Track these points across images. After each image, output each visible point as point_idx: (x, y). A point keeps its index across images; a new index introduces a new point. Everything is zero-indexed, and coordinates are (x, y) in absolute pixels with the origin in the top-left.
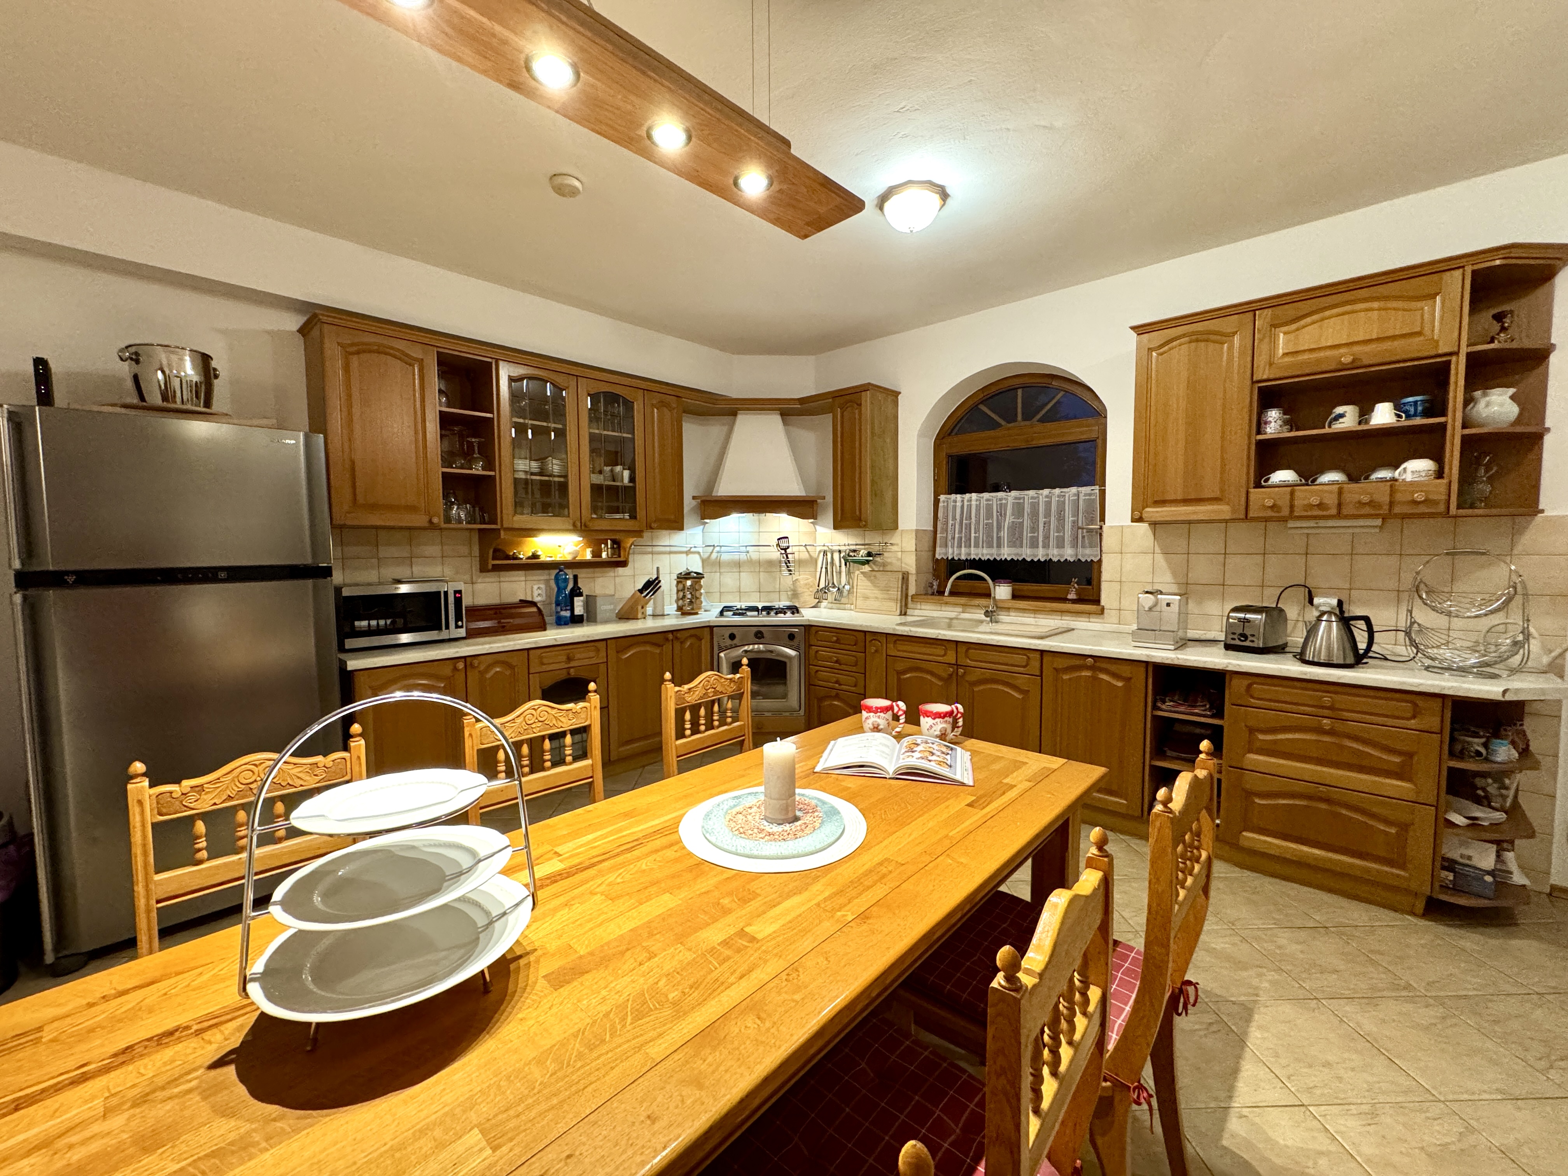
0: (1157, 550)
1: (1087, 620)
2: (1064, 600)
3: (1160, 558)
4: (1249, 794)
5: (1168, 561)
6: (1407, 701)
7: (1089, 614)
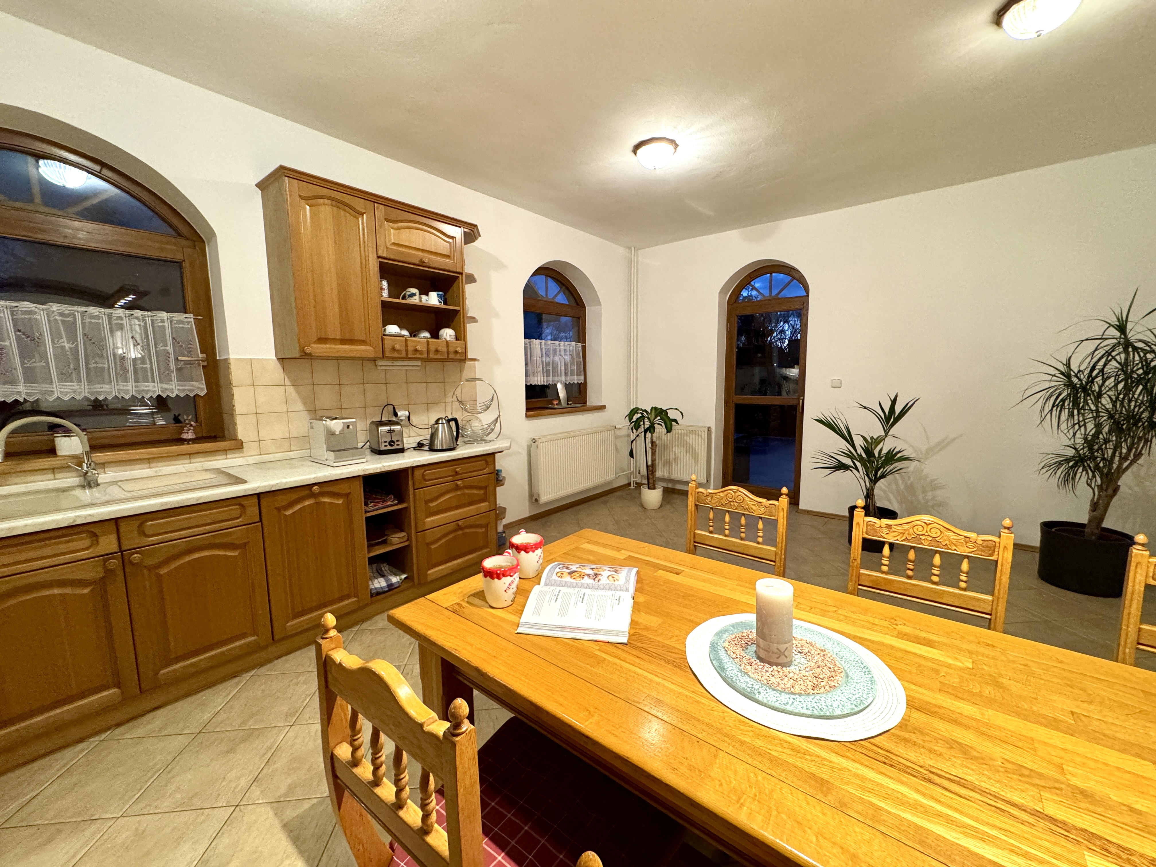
0: (288, 382)
1: (225, 457)
2: (181, 441)
3: (291, 389)
4: (428, 545)
5: (297, 391)
6: (481, 461)
7: (225, 451)
